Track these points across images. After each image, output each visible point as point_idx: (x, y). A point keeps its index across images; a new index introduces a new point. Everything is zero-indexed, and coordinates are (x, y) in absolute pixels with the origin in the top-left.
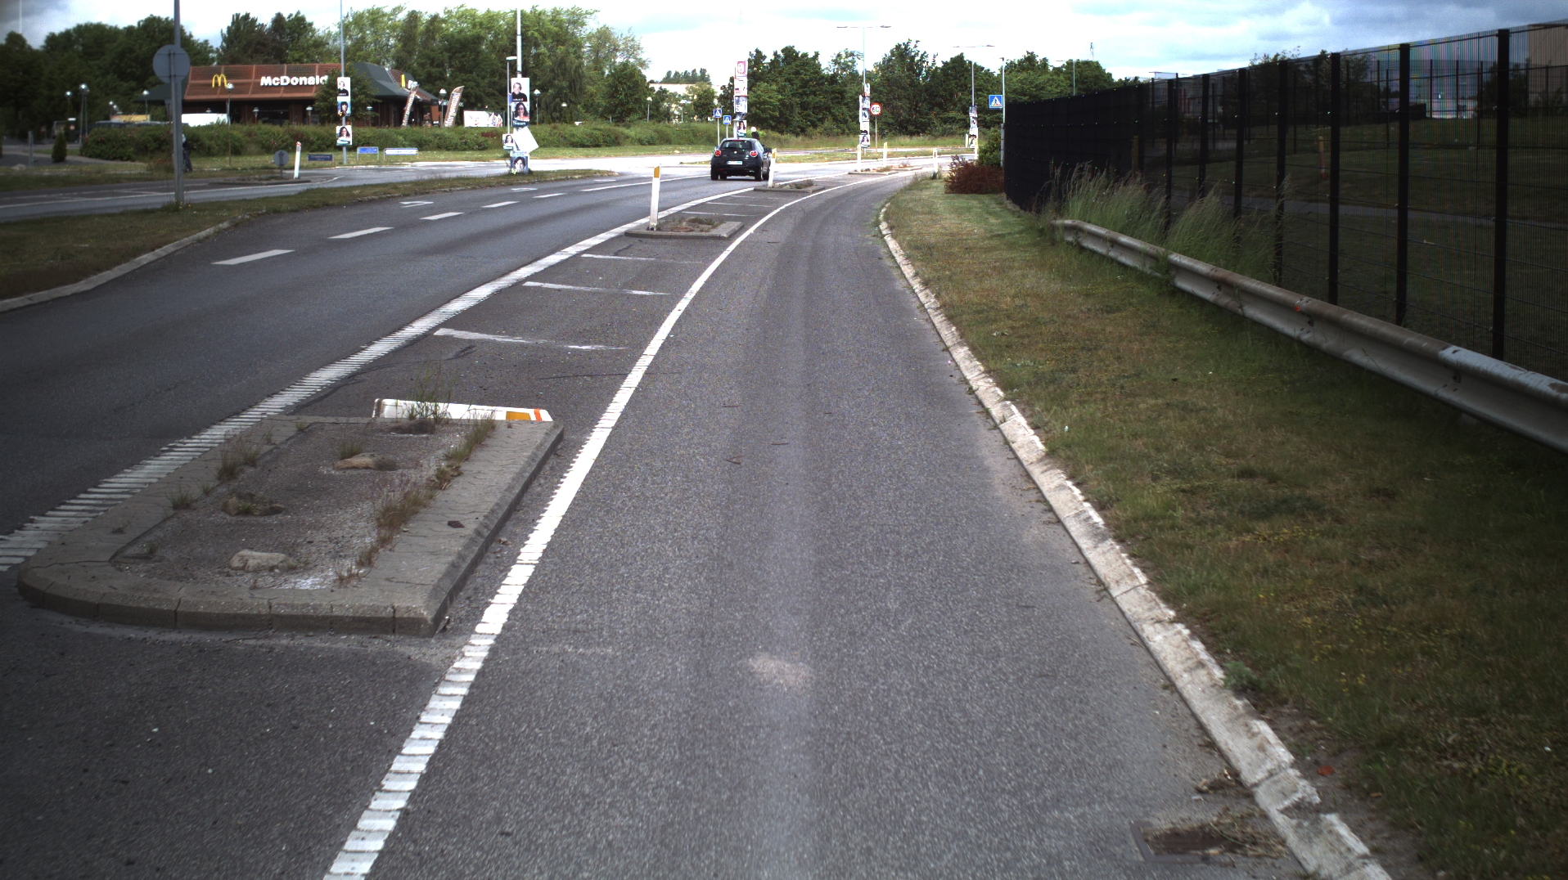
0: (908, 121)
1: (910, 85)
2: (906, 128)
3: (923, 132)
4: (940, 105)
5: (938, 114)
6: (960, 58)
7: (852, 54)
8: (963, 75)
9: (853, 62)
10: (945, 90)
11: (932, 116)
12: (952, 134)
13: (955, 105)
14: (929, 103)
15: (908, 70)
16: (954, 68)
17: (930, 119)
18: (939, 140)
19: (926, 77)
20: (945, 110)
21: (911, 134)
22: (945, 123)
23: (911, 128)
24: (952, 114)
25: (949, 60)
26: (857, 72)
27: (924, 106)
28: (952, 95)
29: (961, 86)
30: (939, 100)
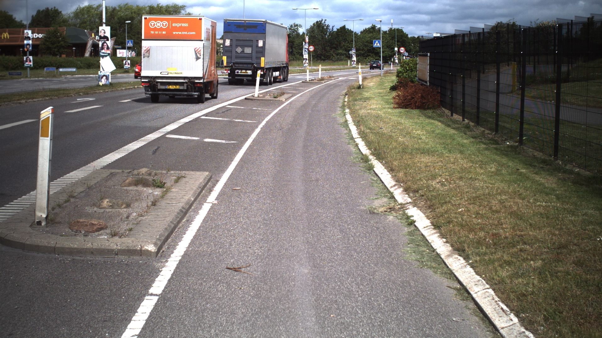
0: (321, 55)
1: (322, 39)
2: (320, 57)
3: (328, 59)
4: (335, 48)
5: (334, 51)
6: (344, 27)
7: (297, 25)
8: (345, 35)
9: (298, 29)
10: (337, 41)
11: (332, 52)
12: (341, 60)
13: (341, 48)
14: (330, 47)
15: (321, 33)
16: (341, 31)
17: (330, 54)
18: (336, 63)
19: (329, 36)
20: (337, 50)
21: (324, 60)
22: (337, 55)
23: (323, 57)
24: (340, 51)
25: (339, 28)
26: (299, 33)
27: (328, 48)
28: (340, 44)
29: (344, 39)
30: (334, 46)
